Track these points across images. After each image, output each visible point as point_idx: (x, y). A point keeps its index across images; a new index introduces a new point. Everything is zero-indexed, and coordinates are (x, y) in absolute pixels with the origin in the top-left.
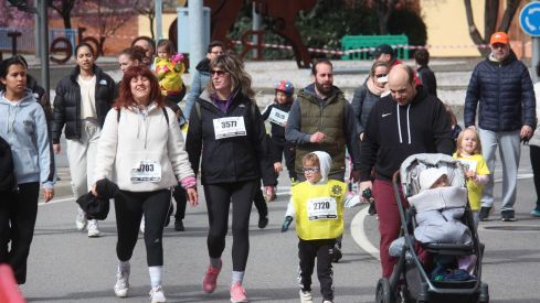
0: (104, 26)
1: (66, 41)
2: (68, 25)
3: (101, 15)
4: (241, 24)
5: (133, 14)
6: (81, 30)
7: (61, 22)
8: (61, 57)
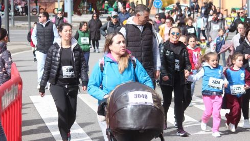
0: (46, 5)
1: (36, 9)
2: (37, 5)
3: (45, 2)
4: (82, 5)
5: (53, 2)
6: (40, 6)
7: (35, 4)
8: (34, 13)
